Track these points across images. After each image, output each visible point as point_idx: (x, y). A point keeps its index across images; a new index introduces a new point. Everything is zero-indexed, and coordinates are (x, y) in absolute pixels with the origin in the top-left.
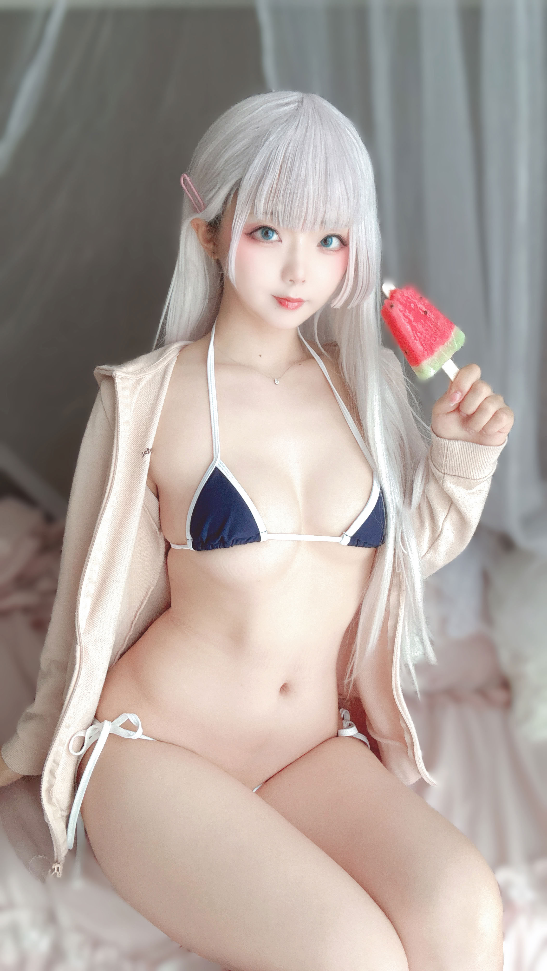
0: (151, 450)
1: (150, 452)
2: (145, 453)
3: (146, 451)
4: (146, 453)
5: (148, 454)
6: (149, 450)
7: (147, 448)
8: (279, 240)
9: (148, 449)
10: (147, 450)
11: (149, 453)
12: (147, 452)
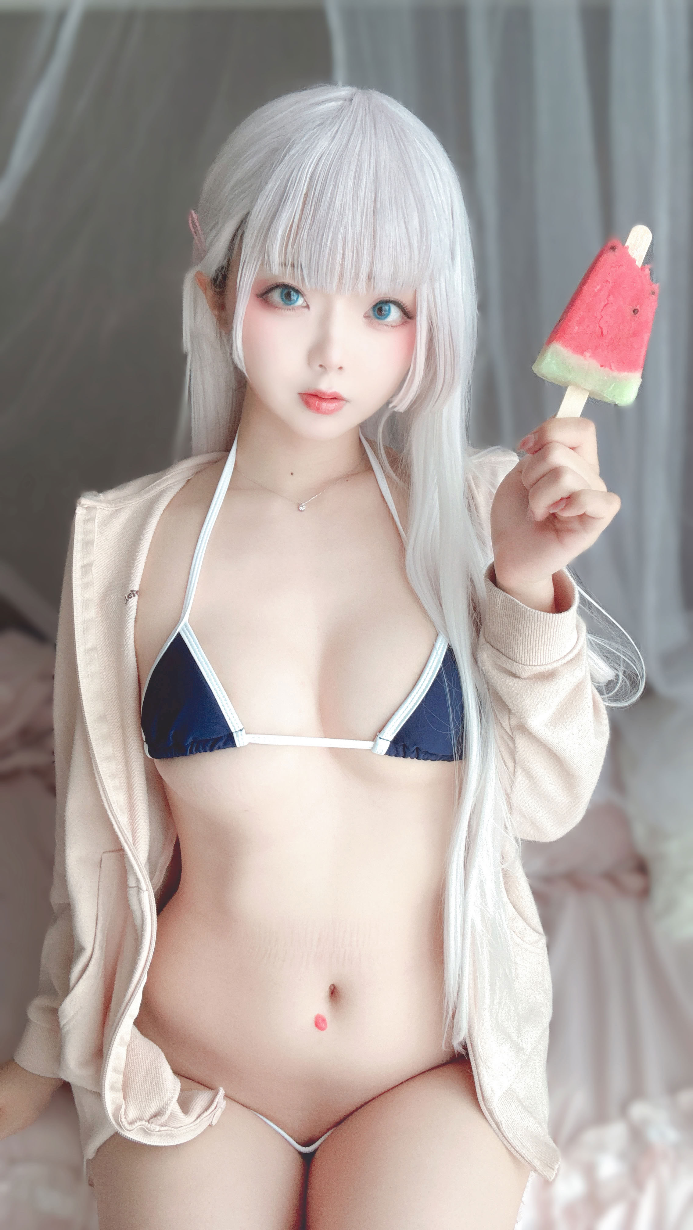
0: (137, 592)
1: (136, 594)
2: (128, 597)
3: (130, 594)
4: (130, 597)
5: (132, 598)
6: (134, 592)
7: (131, 589)
8: (305, 304)
9: (132, 591)
10: (130, 592)
11: (134, 596)
12: (132, 595)
